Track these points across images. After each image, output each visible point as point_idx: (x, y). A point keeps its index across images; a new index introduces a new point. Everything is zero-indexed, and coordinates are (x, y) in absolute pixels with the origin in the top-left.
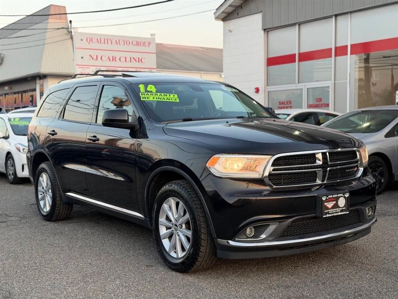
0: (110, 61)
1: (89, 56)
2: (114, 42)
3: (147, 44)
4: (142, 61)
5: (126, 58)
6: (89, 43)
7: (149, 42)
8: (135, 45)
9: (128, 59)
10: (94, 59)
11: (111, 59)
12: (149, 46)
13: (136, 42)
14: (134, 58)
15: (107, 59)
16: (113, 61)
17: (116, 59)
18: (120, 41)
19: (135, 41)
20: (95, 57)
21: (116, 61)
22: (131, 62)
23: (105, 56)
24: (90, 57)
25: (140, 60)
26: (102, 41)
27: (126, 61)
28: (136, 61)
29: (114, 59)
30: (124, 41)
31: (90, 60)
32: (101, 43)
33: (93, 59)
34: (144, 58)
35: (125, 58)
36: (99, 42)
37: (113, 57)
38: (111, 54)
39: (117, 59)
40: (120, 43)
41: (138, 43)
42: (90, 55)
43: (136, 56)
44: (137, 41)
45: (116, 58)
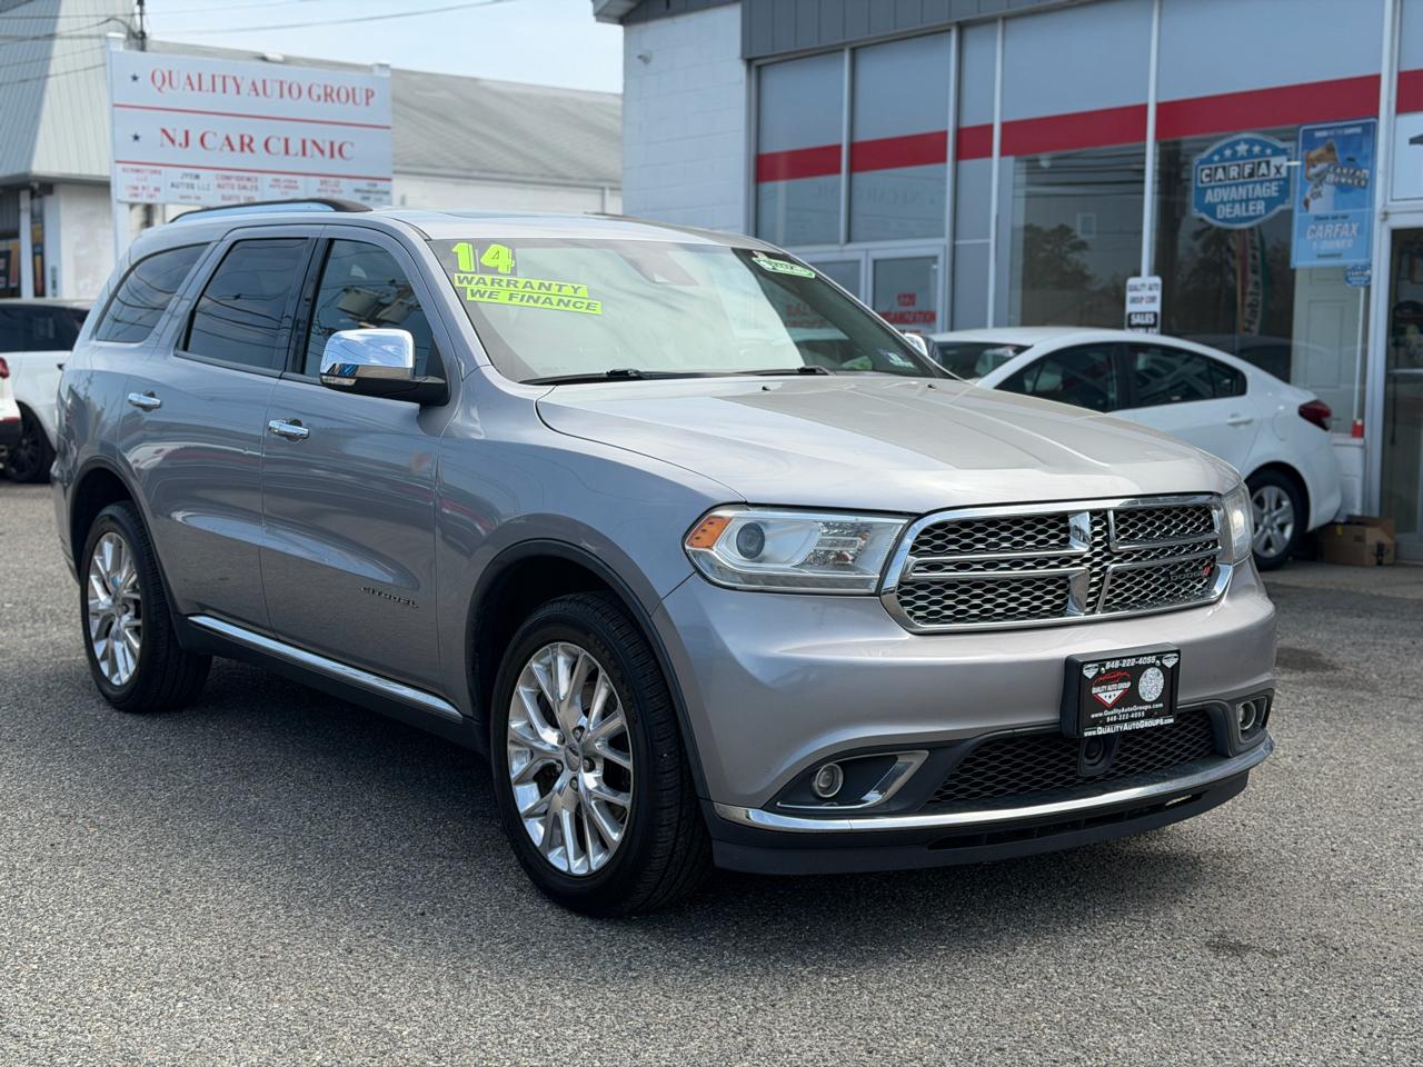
0: (232, 149)
1: (160, 132)
2: (245, 87)
3: (361, 96)
4: (345, 149)
5: (286, 141)
6: (159, 89)
7: (367, 91)
8: (319, 97)
9: (295, 146)
10: (177, 142)
11: (236, 143)
12: (367, 104)
13: (322, 89)
14: (314, 143)
15: (223, 145)
16: (242, 149)
17: (253, 145)
18: (268, 84)
19: (319, 86)
20: (180, 138)
21: (252, 151)
22: (304, 154)
23: (215, 134)
24: (164, 136)
25: (337, 151)
26: (207, 83)
27: (287, 152)
28: (322, 152)
29: (246, 145)
30: (281, 83)
31: (162, 145)
32: (200, 89)
33: (173, 141)
34: (352, 144)
35: (283, 142)
36: (196, 86)
37: (242, 137)
38: (235, 129)
39: (258, 145)
40: (269, 91)
41: (329, 90)
42: (164, 131)
43: (324, 135)
44: (325, 87)
45: (251, 140)
